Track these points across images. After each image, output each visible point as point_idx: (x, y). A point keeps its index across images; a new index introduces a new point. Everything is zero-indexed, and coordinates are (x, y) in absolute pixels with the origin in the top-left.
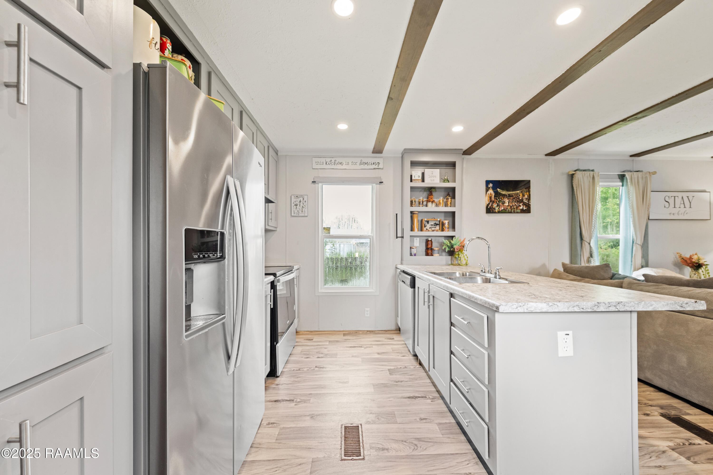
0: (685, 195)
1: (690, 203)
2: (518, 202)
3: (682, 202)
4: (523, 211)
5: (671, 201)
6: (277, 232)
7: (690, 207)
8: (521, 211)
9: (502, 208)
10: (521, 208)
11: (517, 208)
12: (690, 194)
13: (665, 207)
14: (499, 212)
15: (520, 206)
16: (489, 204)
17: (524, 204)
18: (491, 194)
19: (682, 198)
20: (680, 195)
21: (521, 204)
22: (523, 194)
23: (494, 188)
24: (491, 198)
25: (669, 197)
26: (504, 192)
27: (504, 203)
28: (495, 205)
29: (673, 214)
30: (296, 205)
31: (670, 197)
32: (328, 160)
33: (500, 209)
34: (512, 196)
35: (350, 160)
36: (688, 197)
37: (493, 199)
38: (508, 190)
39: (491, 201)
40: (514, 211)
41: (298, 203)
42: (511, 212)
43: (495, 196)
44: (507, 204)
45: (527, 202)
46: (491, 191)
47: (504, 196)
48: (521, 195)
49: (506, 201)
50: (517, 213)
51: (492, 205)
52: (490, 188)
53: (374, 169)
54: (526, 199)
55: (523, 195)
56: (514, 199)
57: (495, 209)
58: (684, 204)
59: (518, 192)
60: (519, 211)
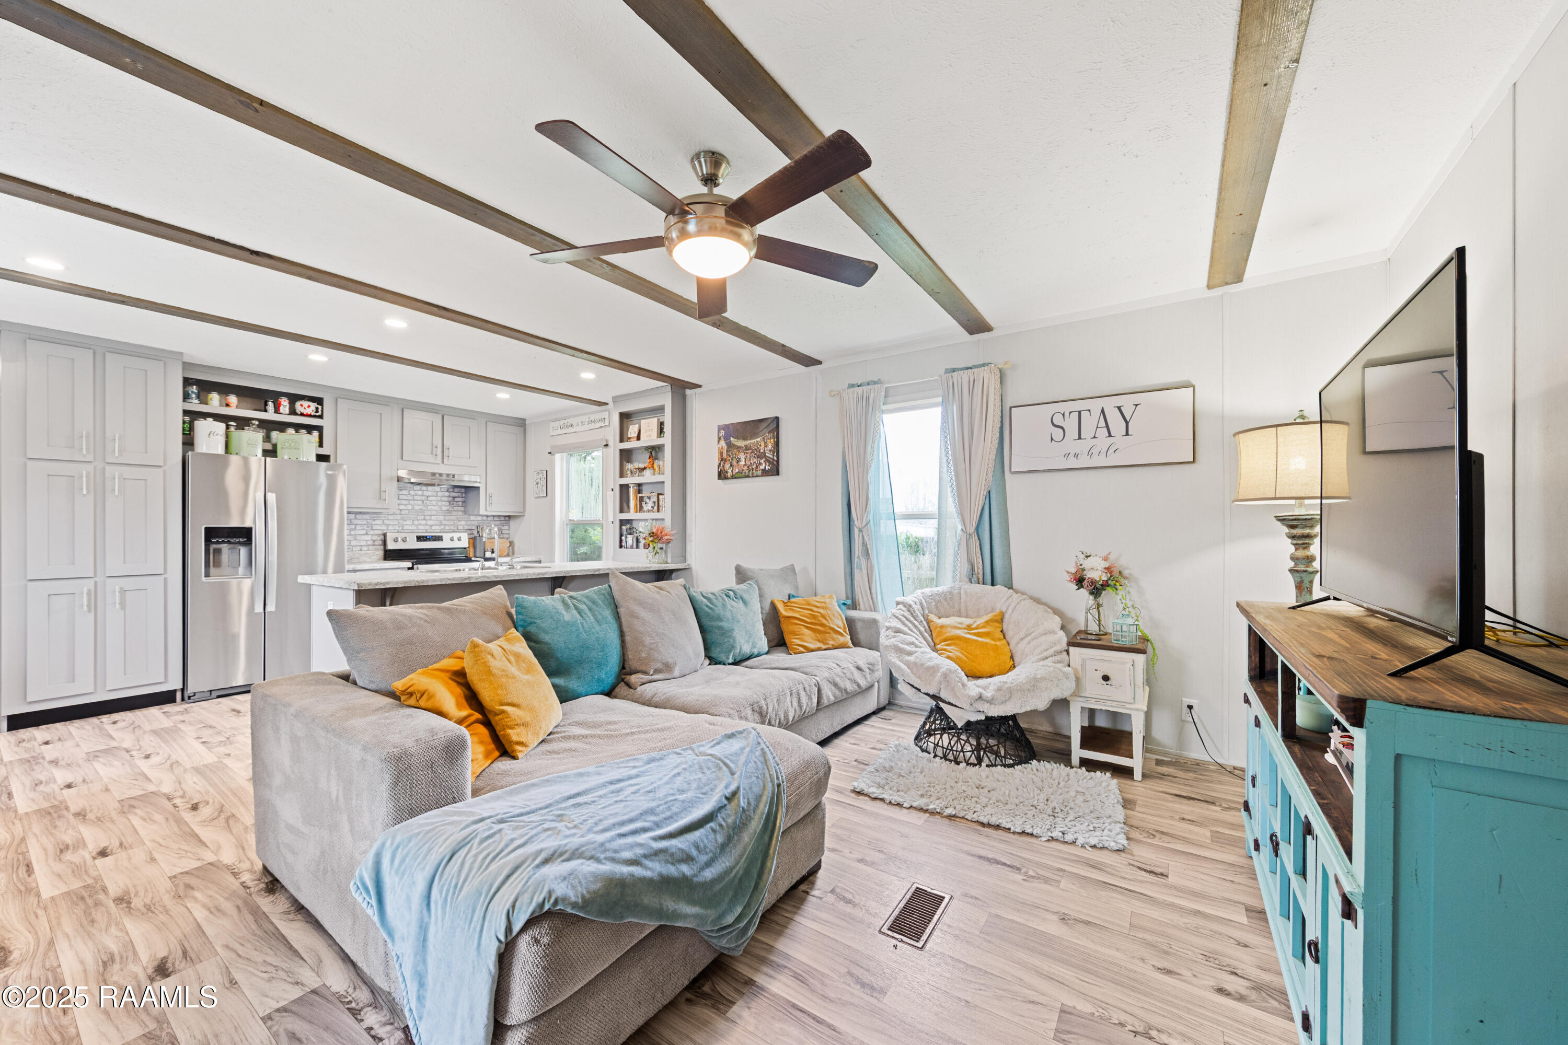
0: (1109, 405)
1: (1127, 423)
2: (758, 457)
3: (1102, 423)
4: (765, 473)
5: (1071, 425)
6: (525, 517)
7: (1127, 434)
8: (762, 473)
9: (737, 470)
10: (762, 467)
11: (757, 467)
12: (1127, 402)
13: (1052, 439)
14: (733, 477)
15: (760, 464)
16: (720, 464)
17: (768, 460)
18: (722, 448)
19: (1103, 411)
20: (1096, 405)
21: (762, 461)
22: (765, 443)
23: (726, 438)
24: (722, 453)
25: (1063, 415)
26: (741, 443)
27: (738, 461)
28: (727, 466)
29: (1076, 456)
30: (537, 484)
31: (1067, 415)
32: (562, 422)
33: (734, 472)
34: (750, 448)
35: (579, 419)
36: (1119, 408)
37: (725, 456)
38: (745, 439)
39: (722, 460)
40: (753, 473)
41: (538, 480)
42: (748, 476)
43: (727, 451)
44: (742, 463)
45: (771, 456)
46: (723, 443)
47: (739, 448)
48: (763, 444)
49: (742, 456)
50: (757, 476)
51: (723, 466)
52: (722, 439)
53: (601, 427)
54: (770, 451)
55: (766, 445)
56: (753, 452)
57: (727, 472)
58: (1107, 426)
59: (759, 439)
60: (759, 473)
